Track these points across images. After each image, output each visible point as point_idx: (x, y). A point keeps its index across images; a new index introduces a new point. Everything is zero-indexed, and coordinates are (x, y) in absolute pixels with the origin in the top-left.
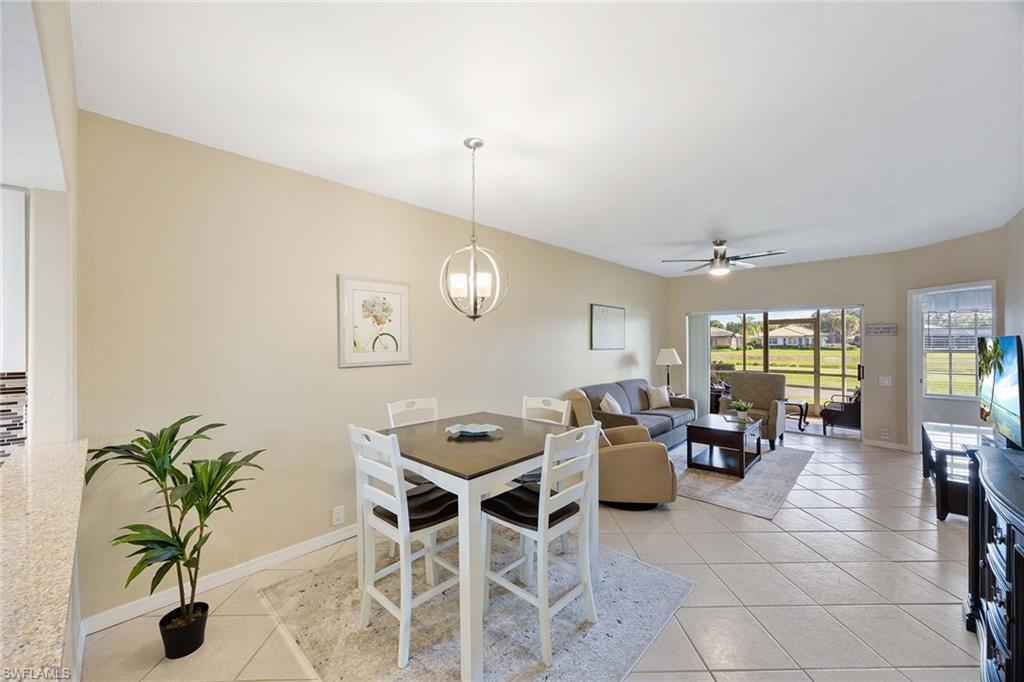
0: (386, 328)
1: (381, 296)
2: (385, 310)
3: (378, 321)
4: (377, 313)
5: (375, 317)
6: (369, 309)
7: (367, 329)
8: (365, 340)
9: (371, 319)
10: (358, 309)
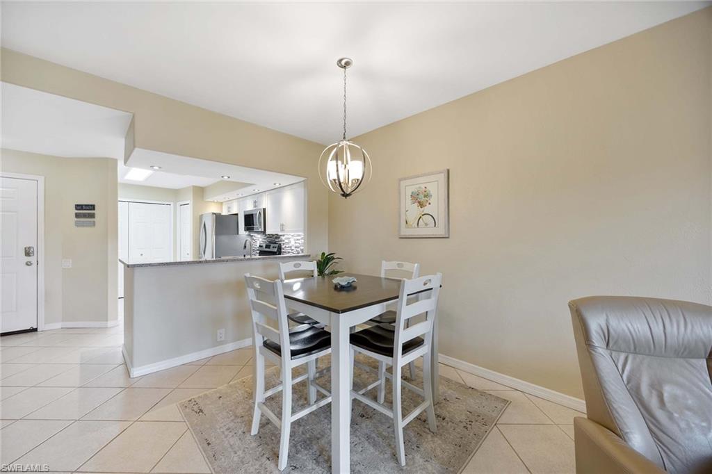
0: (427, 209)
1: (423, 186)
2: (425, 196)
3: (421, 205)
4: (420, 199)
5: (419, 202)
6: (415, 197)
7: (413, 211)
8: (412, 219)
9: (416, 204)
10: (409, 198)
